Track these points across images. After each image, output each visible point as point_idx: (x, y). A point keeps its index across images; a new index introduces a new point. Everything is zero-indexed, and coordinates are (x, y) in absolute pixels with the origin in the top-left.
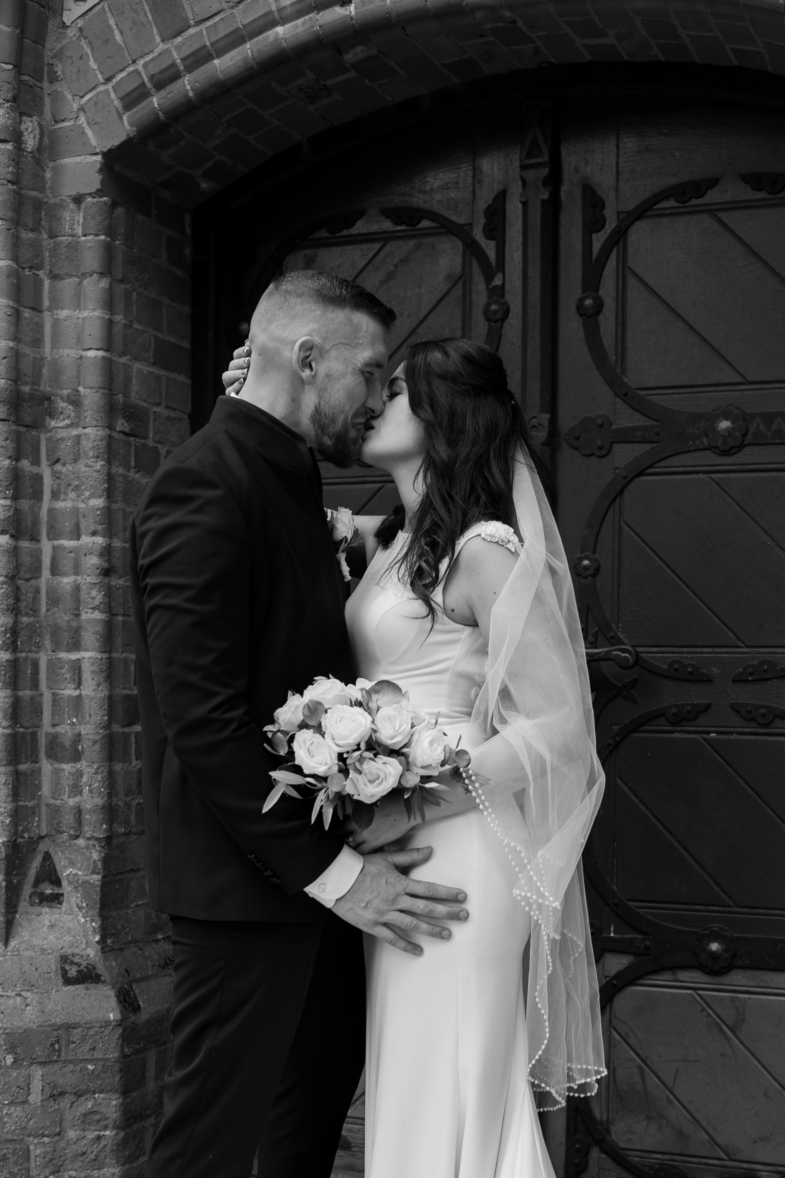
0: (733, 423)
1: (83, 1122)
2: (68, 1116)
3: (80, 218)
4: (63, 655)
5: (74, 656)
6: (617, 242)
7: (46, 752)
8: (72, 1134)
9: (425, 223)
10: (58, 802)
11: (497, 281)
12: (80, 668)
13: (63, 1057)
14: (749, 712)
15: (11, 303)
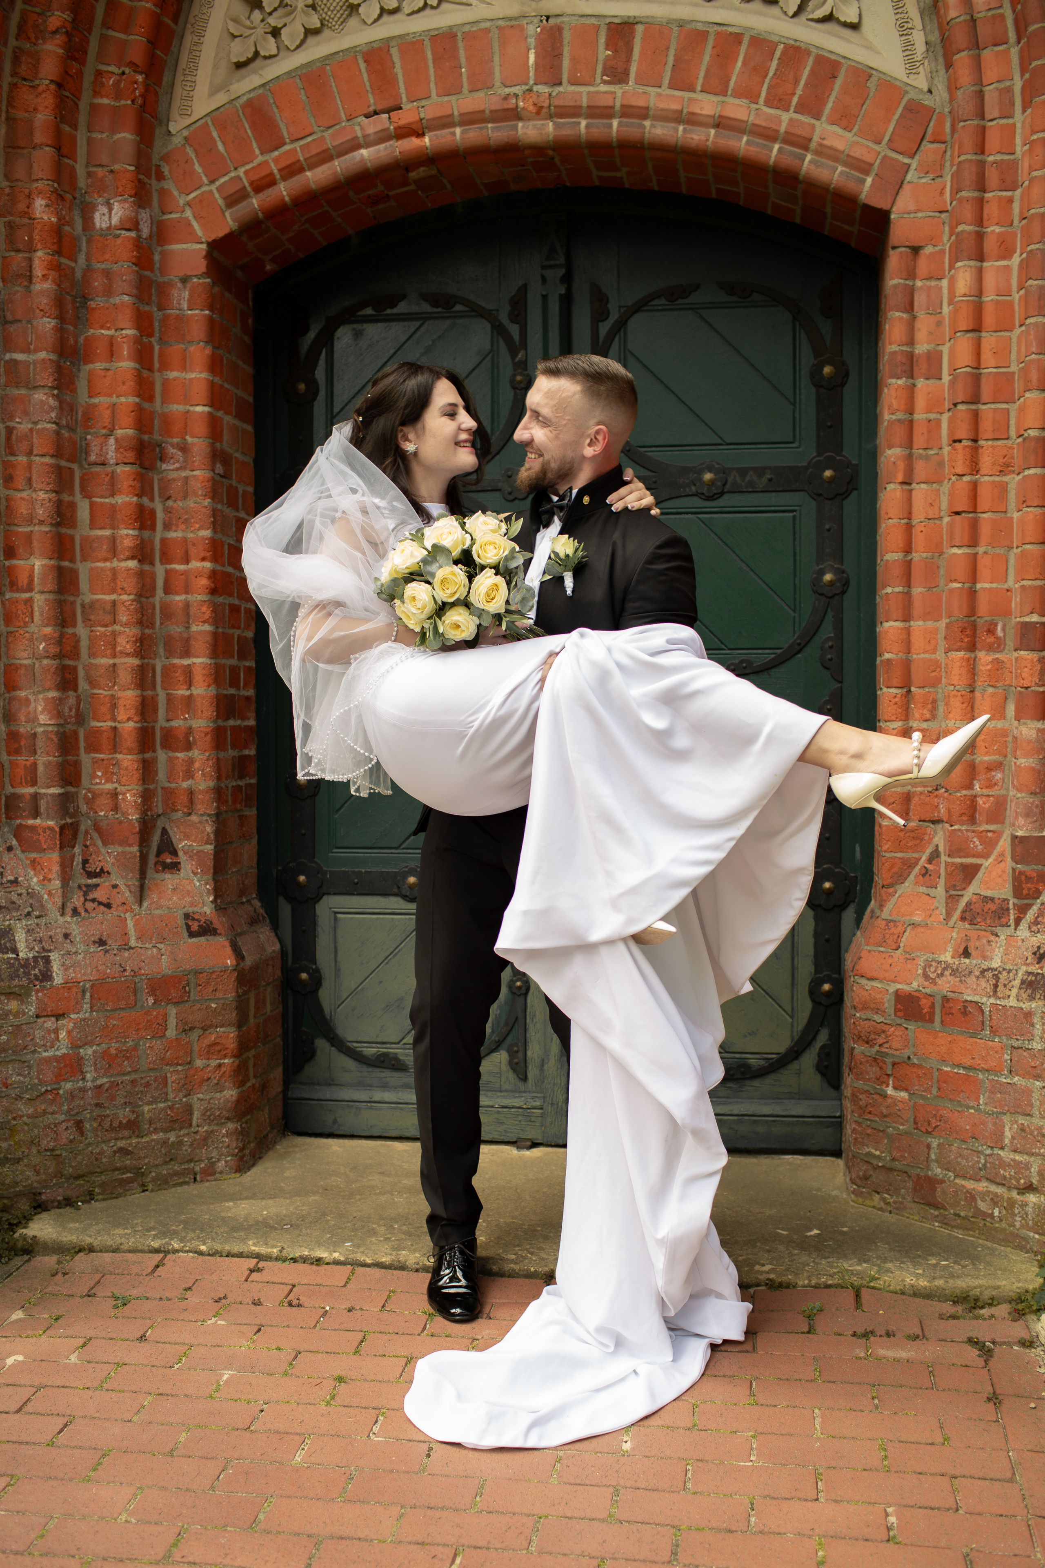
0: (715, 475)
1: (208, 1052)
2: (196, 1048)
3: (186, 295)
4: (176, 661)
5: (186, 662)
6: (619, 331)
7: (161, 743)
8: (199, 1063)
9: (458, 308)
10: (173, 785)
11: (521, 355)
12: (190, 672)
13: (192, 998)
15: (137, 366)
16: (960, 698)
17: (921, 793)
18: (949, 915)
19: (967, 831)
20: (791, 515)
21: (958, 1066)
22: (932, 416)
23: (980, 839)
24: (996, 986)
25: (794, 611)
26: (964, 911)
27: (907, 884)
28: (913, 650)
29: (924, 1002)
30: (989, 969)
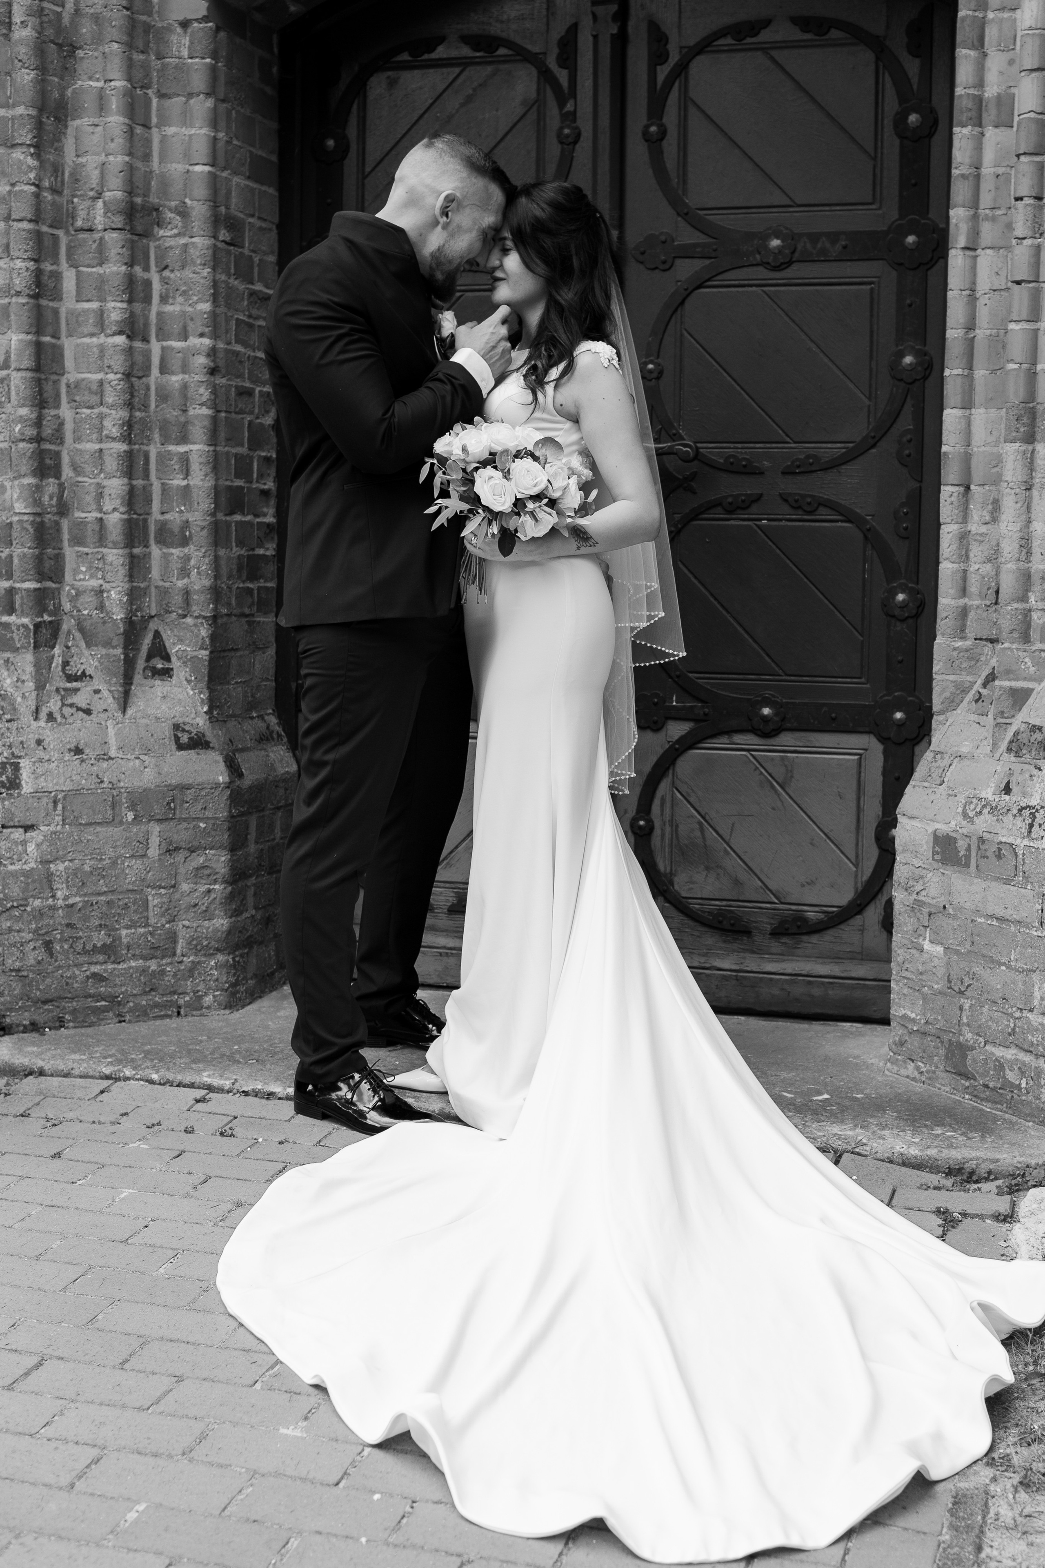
0: (783, 242)
1: (195, 876)
2: (182, 870)
3: (186, 41)
4: (172, 448)
5: (182, 449)
6: (679, 75)
7: (156, 538)
8: (185, 887)
10: (167, 584)
11: (570, 107)
12: (187, 460)
13: (178, 816)
14: (796, 501)
15: (127, 121)
16: (1013, 497)
17: (978, 607)
18: (995, 745)
19: (1018, 649)
20: (869, 287)
21: (992, 917)
22: (1001, 170)
23: (1032, 658)
24: (1031, 826)
25: (870, 399)
26: (1011, 742)
27: (959, 711)
28: (973, 443)
29: (962, 844)
30: (1025, 808)
